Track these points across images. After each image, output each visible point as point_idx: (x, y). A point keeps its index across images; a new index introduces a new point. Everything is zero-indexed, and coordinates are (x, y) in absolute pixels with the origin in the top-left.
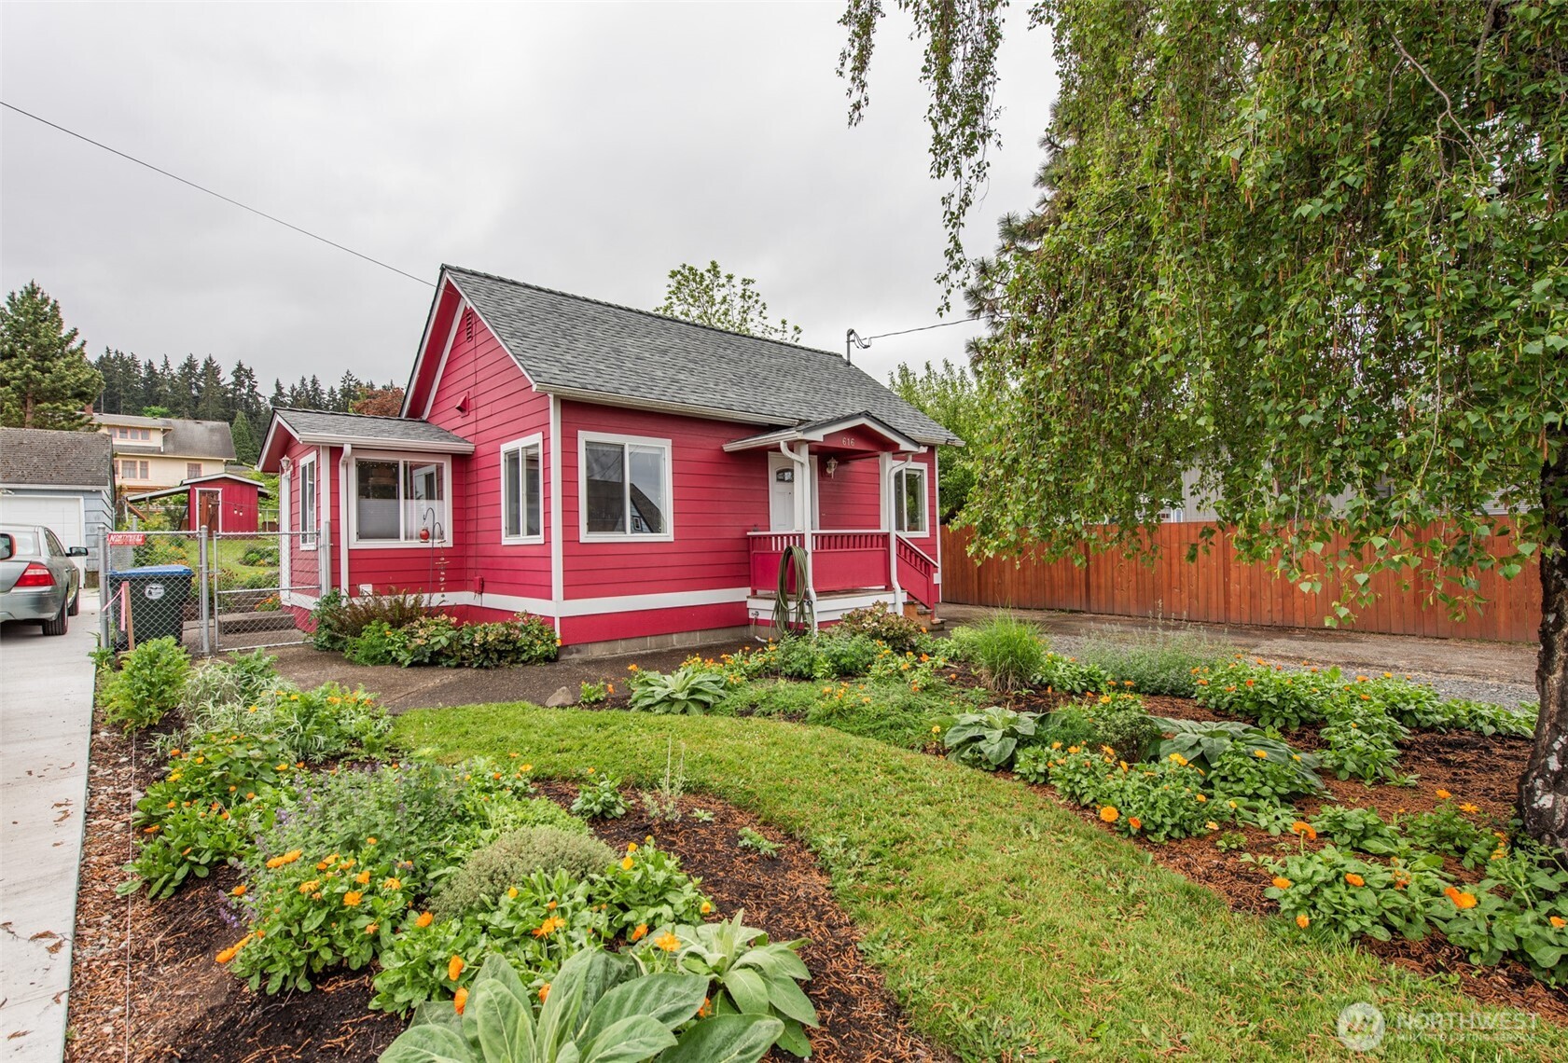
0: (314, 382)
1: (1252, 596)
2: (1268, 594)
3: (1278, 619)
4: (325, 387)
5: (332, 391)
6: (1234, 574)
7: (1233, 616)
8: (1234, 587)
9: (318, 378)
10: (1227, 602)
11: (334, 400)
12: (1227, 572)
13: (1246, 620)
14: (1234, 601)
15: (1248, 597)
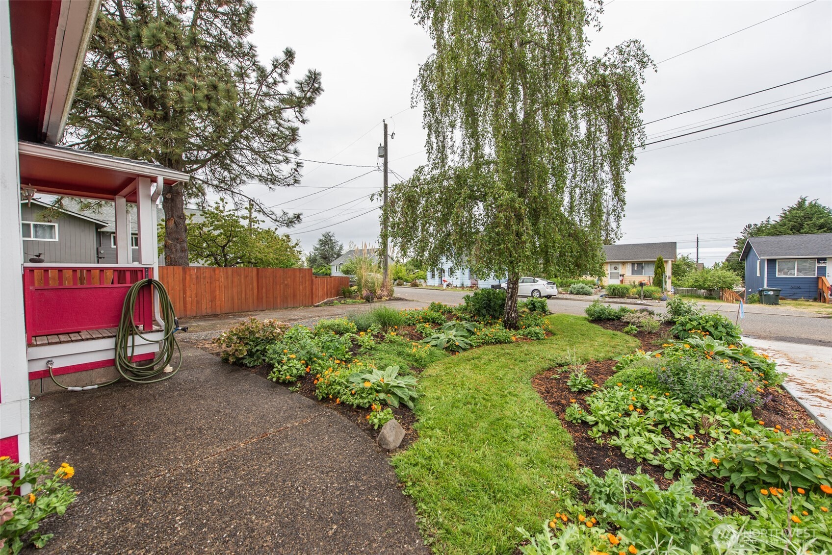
1: (198, 302)
2: (205, 301)
3: (209, 312)
6: (188, 293)
7: (188, 313)
8: (188, 299)
10: (185, 307)
12: (185, 292)
13: (194, 314)
14: (189, 306)
15: (195, 303)
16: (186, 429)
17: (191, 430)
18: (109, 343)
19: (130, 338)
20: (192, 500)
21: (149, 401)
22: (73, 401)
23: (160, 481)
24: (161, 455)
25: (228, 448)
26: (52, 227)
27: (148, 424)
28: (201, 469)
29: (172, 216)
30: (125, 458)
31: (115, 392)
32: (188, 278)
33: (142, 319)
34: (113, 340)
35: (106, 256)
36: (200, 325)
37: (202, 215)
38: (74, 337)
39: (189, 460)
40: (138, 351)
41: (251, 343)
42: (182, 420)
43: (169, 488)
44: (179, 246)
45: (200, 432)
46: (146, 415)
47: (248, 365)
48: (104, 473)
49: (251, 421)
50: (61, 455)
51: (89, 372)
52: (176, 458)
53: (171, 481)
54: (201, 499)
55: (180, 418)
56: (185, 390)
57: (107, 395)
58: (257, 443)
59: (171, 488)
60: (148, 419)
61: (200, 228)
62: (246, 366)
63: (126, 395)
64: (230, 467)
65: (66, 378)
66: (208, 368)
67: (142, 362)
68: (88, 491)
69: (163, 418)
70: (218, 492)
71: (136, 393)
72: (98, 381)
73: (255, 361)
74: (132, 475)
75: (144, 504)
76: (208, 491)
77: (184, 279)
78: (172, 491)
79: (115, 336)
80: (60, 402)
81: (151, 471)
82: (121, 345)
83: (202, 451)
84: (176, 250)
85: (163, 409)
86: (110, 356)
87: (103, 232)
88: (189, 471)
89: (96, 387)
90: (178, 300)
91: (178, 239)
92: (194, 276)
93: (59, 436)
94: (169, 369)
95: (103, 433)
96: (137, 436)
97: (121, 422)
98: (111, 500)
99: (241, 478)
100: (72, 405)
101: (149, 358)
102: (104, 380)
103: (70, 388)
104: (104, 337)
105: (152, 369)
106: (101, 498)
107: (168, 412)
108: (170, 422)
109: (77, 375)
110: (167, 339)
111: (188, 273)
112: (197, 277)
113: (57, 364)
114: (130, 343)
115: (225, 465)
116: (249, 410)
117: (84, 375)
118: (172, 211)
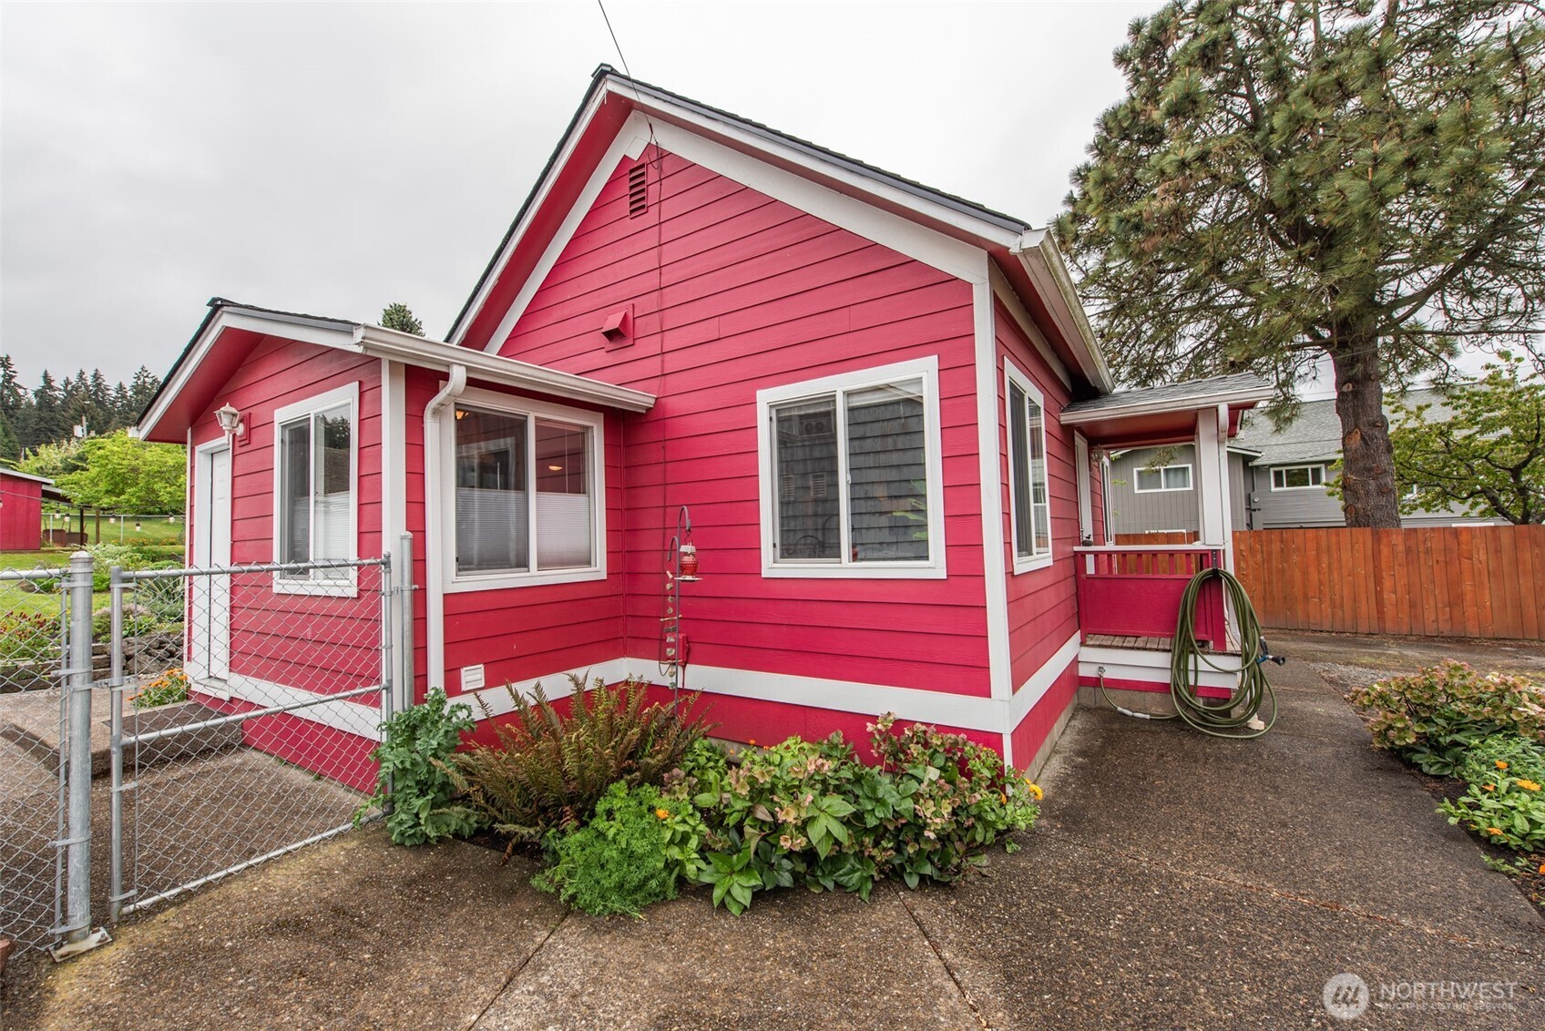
0: (96, 376)
1: (1412, 605)
2: (1432, 603)
3: (1446, 629)
4: (111, 382)
5: (121, 387)
6: (1387, 583)
7: (1389, 625)
8: (1389, 597)
9: (101, 372)
10: (1380, 611)
11: (124, 397)
12: (1378, 580)
13: (1405, 630)
14: (1389, 611)
15: (1406, 606)
16: (1213, 823)
17: (1219, 828)
18: (1163, 660)
19: (1191, 657)
20: (1148, 911)
21: (1195, 762)
22: (1116, 726)
23: (1132, 865)
24: (1156, 837)
25: (1249, 884)
26: (1185, 470)
27: (1172, 791)
28: (1187, 885)
29: (1356, 426)
30: (1118, 817)
31: (1166, 732)
32: (1385, 551)
33: (1209, 630)
34: (1169, 655)
35: (1262, 506)
36: (1402, 656)
37: (1445, 405)
38: (1130, 642)
39: (1183, 864)
40: (1204, 681)
41: (1441, 722)
42: (1218, 809)
43: (1135, 879)
44: (1372, 485)
45: (1227, 839)
46: (1177, 778)
47: (1426, 769)
48: (1089, 821)
49: (1330, 869)
50: (1070, 780)
51: (1143, 694)
52: (1169, 852)
53: (1142, 873)
54: (1159, 917)
55: (1218, 804)
56: (1260, 768)
57: (1153, 733)
58: (1303, 908)
59: (1140, 881)
60: (1178, 785)
61: (1442, 433)
62: (1421, 770)
63: (1175, 741)
64: (1227, 910)
65: (1119, 694)
66: (1333, 745)
67: (1213, 700)
68: (1067, 829)
69: (1194, 796)
70: (1184, 926)
71: (1188, 743)
72: (1153, 710)
73: (1446, 765)
74: (1111, 840)
75: (1100, 878)
76: (1173, 914)
77: (1376, 555)
78: (1134, 885)
79: (1169, 651)
80: (1105, 722)
81: (1132, 848)
82: (1179, 667)
83: (1208, 863)
84: (1367, 493)
85: (1204, 781)
86: (1165, 678)
87: (1257, 467)
88: (1170, 878)
89: (1148, 717)
90: (1363, 597)
91: (1369, 470)
92: (1401, 548)
93: (1081, 759)
94: (1256, 723)
95: (1118, 776)
96: (1149, 799)
97: (1144, 774)
98: (1076, 851)
99: (1230, 934)
100: (1112, 730)
101: (1220, 696)
102: (1160, 711)
103: (1120, 709)
104: (1157, 650)
105: (1227, 714)
106: (1070, 843)
107: (1208, 789)
108: (1201, 803)
109: (1129, 693)
110: (1248, 669)
111: (1385, 540)
112: (1408, 551)
113: (1109, 674)
114: (1191, 666)
115: (1223, 903)
116: (1343, 850)
117: (1137, 696)
118: (1356, 416)
